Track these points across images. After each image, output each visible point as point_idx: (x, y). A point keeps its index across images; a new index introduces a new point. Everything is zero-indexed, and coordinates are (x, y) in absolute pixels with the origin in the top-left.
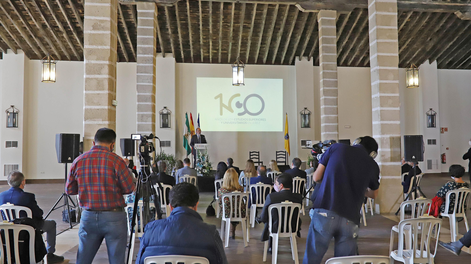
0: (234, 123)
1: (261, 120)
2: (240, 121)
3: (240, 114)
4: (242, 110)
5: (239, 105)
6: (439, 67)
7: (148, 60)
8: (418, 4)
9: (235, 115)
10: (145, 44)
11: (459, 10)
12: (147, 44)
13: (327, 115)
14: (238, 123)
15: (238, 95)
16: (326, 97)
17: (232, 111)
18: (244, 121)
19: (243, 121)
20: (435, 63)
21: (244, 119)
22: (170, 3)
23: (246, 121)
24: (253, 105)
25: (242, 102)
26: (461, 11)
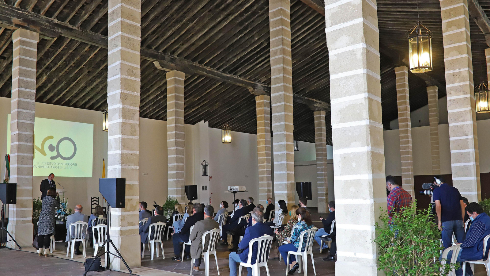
0: (47, 167)
1: (73, 164)
2: (52, 166)
3: (52, 158)
4: (55, 153)
5: (51, 148)
6: (209, 126)
7: (30, 96)
8: (231, 77)
9: (47, 159)
10: (27, 78)
11: (252, 86)
12: (30, 77)
13: (178, 164)
14: (51, 167)
15: (51, 137)
16: (178, 148)
17: (45, 154)
18: (57, 165)
19: (55, 166)
20: (207, 123)
21: (56, 164)
22: (51, 36)
23: (59, 165)
24: (66, 149)
25: (55, 145)
26: (253, 88)
